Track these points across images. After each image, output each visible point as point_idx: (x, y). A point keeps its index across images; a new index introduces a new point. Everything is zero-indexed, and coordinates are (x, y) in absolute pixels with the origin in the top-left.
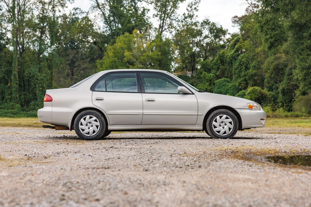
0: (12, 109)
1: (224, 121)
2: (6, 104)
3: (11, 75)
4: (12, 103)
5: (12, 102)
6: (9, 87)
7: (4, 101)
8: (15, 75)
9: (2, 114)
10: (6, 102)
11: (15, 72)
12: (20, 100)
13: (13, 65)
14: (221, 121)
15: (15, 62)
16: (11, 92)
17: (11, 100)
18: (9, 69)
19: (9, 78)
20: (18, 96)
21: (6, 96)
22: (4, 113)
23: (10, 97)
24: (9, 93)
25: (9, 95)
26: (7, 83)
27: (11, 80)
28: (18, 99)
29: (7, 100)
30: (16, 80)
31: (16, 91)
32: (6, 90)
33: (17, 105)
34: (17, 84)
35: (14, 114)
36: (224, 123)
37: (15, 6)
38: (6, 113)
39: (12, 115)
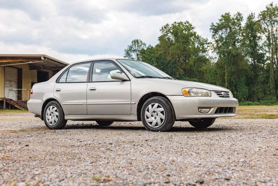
0: (271, 100)
1: (156, 110)
2: (267, 97)
3: (269, 78)
4: (271, 97)
5: (271, 95)
6: (269, 86)
7: (266, 95)
8: (271, 79)
9: (264, 103)
10: (268, 96)
11: (272, 77)
12: (276, 94)
13: (270, 72)
14: (153, 110)
15: (271, 71)
16: (270, 89)
17: (270, 94)
18: (268, 75)
19: (268, 81)
20: (274, 91)
21: (267, 92)
22: (266, 103)
23: (270, 93)
24: (269, 90)
25: (269, 92)
26: (268, 84)
27: (269, 82)
28: (275, 93)
29: (268, 94)
30: (273, 82)
31: (273, 89)
32: (267, 88)
33: (274, 97)
34: (273, 84)
35: (272, 103)
36: (156, 113)
37: (269, 36)
38: (267, 103)
39: (271, 104)
